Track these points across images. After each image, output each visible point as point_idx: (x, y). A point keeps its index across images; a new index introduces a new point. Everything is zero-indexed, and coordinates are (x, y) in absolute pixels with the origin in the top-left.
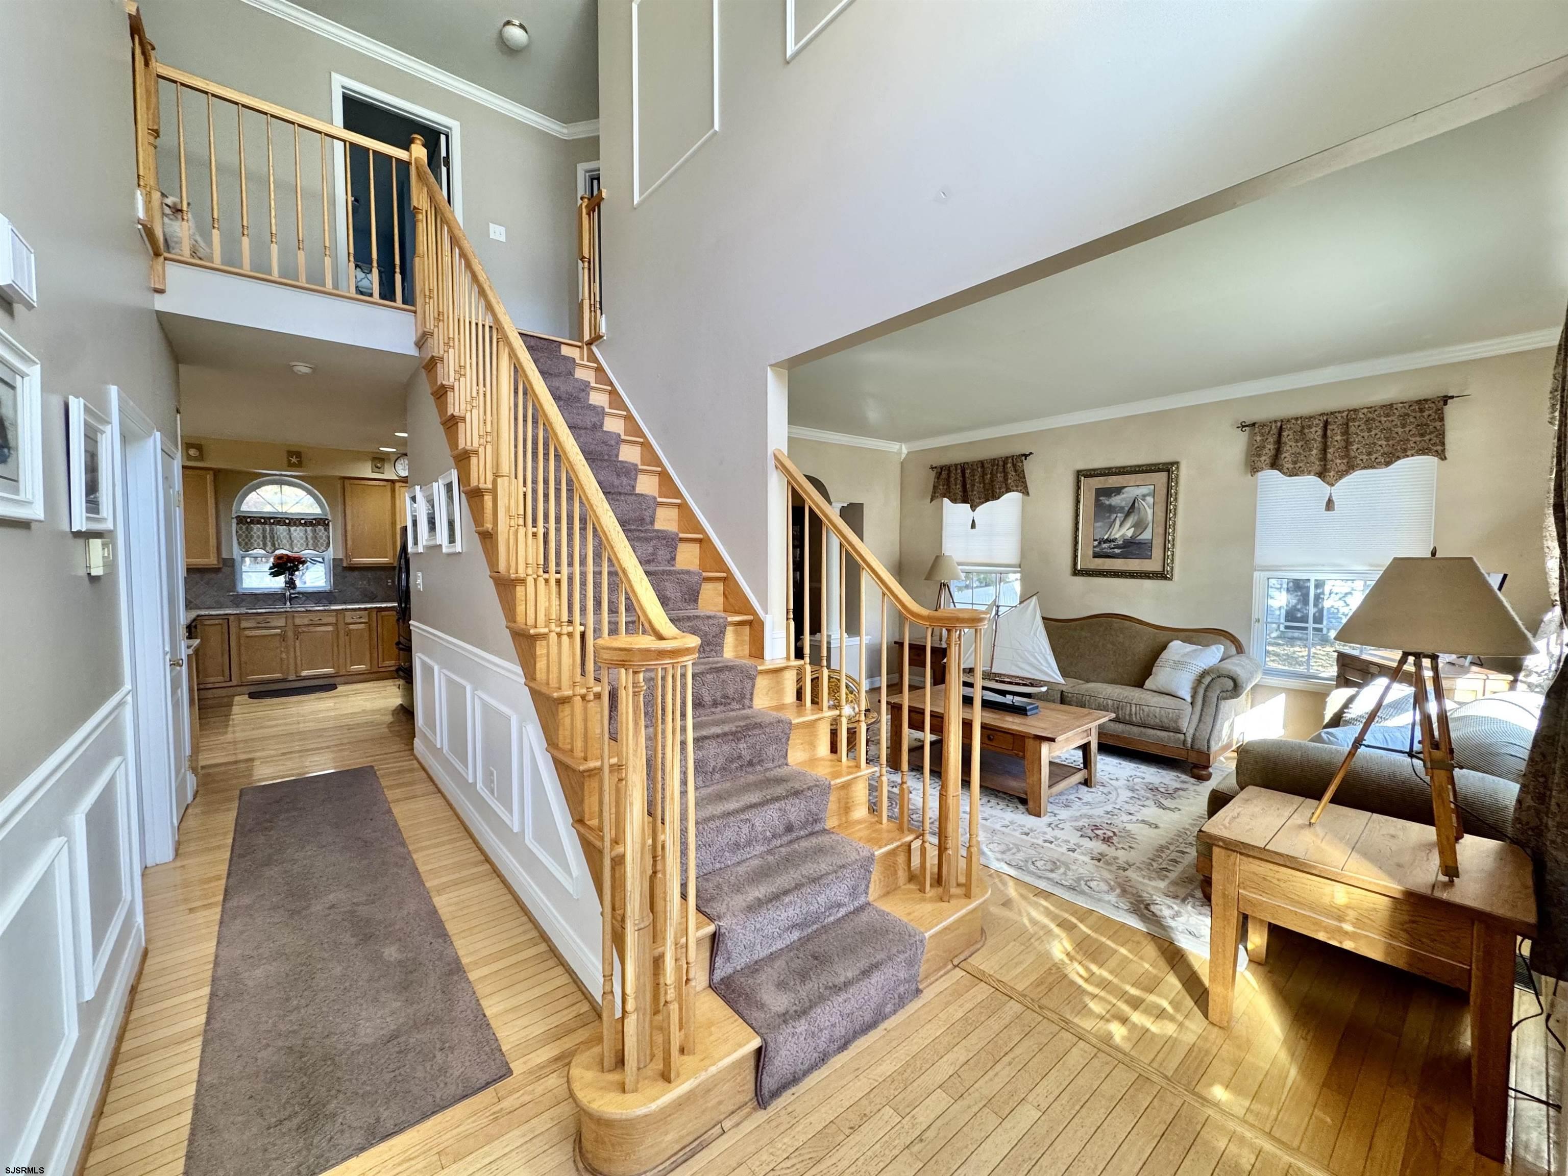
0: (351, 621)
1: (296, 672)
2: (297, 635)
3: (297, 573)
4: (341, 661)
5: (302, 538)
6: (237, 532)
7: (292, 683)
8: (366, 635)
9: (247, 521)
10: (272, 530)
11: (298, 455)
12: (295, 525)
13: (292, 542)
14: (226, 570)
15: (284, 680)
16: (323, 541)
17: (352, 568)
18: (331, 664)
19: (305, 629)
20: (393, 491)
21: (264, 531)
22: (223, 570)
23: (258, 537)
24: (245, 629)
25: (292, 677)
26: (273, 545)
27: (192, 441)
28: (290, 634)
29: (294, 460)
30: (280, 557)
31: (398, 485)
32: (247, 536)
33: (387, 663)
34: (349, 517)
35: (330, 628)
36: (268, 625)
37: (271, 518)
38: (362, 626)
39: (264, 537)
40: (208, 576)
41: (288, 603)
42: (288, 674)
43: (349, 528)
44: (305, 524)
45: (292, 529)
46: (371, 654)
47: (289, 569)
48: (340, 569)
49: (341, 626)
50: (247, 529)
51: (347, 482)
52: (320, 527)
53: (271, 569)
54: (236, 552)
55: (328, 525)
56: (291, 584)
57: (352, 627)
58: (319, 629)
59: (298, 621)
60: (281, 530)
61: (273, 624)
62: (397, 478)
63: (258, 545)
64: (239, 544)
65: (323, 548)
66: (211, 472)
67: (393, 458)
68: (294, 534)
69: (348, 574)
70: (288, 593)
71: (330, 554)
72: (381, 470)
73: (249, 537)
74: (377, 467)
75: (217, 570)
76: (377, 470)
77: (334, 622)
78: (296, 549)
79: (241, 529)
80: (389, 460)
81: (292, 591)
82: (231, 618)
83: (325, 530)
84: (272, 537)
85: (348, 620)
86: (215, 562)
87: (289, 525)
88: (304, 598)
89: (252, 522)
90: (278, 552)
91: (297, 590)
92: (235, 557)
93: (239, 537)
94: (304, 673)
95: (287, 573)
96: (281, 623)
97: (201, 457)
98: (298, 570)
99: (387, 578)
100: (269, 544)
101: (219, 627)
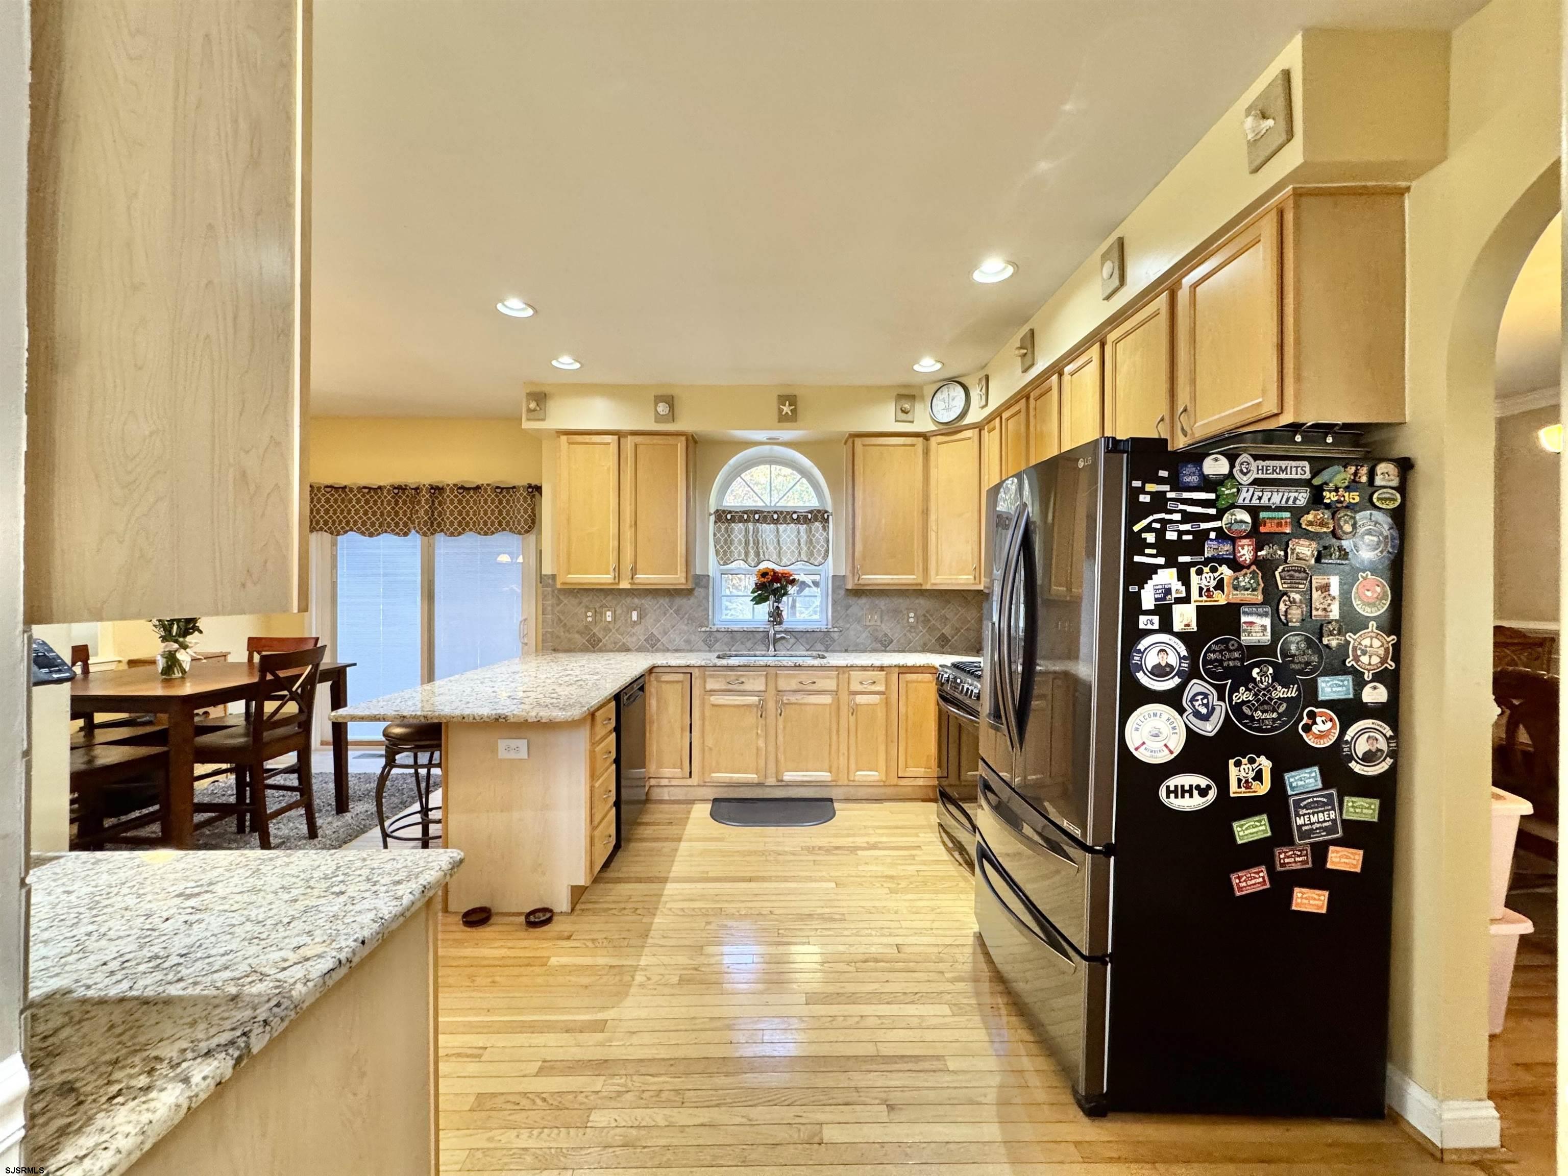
0: (859, 688)
1: (777, 773)
2: (781, 707)
3: (785, 599)
4: (843, 761)
5: (792, 543)
6: (715, 535)
7: (768, 790)
8: (881, 714)
9: (724, 517)
10: (756, 531)
11: (792, 400)
12: (785, 522)
13: (781, 548)
14: (699, 592)
15: (760, 785)
16: (820, 547)
17: (858, 593)
18: (826, 766)
19: (793, 699)
20: (926, 452)
21: (747, 530)
22: (696, 593)
23: (740, 541)
24: (712, 691)
25: (771, 781)
26: (757, 554)
27: (660, 392)
28: (771, 705)
29: (786, 409)
30: (764, 574)
31: (934, 441)
32: (726, 540)
33: (912, 771)
34: (858, 504)
35: (827, 699)
36: (742, 687)
37: (756, 512)
38: (876, 699)
39: (747, 543)
40: (679, 601)
41: (771, 647)
42: (766, 777)
43: (859, 522)
44: (798, 521)
45: (782, 527)
46: (887, 752)
47: (775, 592)
48: (842, 592)
49: (844, 696)
50: (726, 529)
51: (858, 442)
52: (817, 523)
53: (753, 592)
54: (713, 566)
55: (827, 520)
56: (776, 616)
57: (860, 699)
58: (813, 699)
59: (783, 684)
60: (767, 530)
61: (747, 687)
62: (932, 427)
63: (739, 555)
64: (717, 552)
65: (820, 559)
66: (683, 438)
67: (929, 391)
68: (784, 536)
69: (852, 601)
70: (772, 632)
71: (830, 568)
72: (909, 417)
73: (728, 542)
74: (905, 412)
75: (689, 592)
76: (903, 416)
77: (835, 688)
78: (785, 561)
79: (719, 529)
80: (922, 398)
81: (777, 628)
82: (696, 673)
83: (824, 528)
84: (756, 543)
85: (855, 687)
86: (683, 581)
87: (776, 522)
88: (792, 641)
89: (733, 520)
90: (763, 566)
91: (784, 626)
92: (711, 574)
93: (716, 542)
94: (788, 776)
95: (772, 598)
96: (757, 684)
97: (672, 416)
98: (786, 594)
99: (909, 610)
100: (752, 552)
101: (679, 686)
